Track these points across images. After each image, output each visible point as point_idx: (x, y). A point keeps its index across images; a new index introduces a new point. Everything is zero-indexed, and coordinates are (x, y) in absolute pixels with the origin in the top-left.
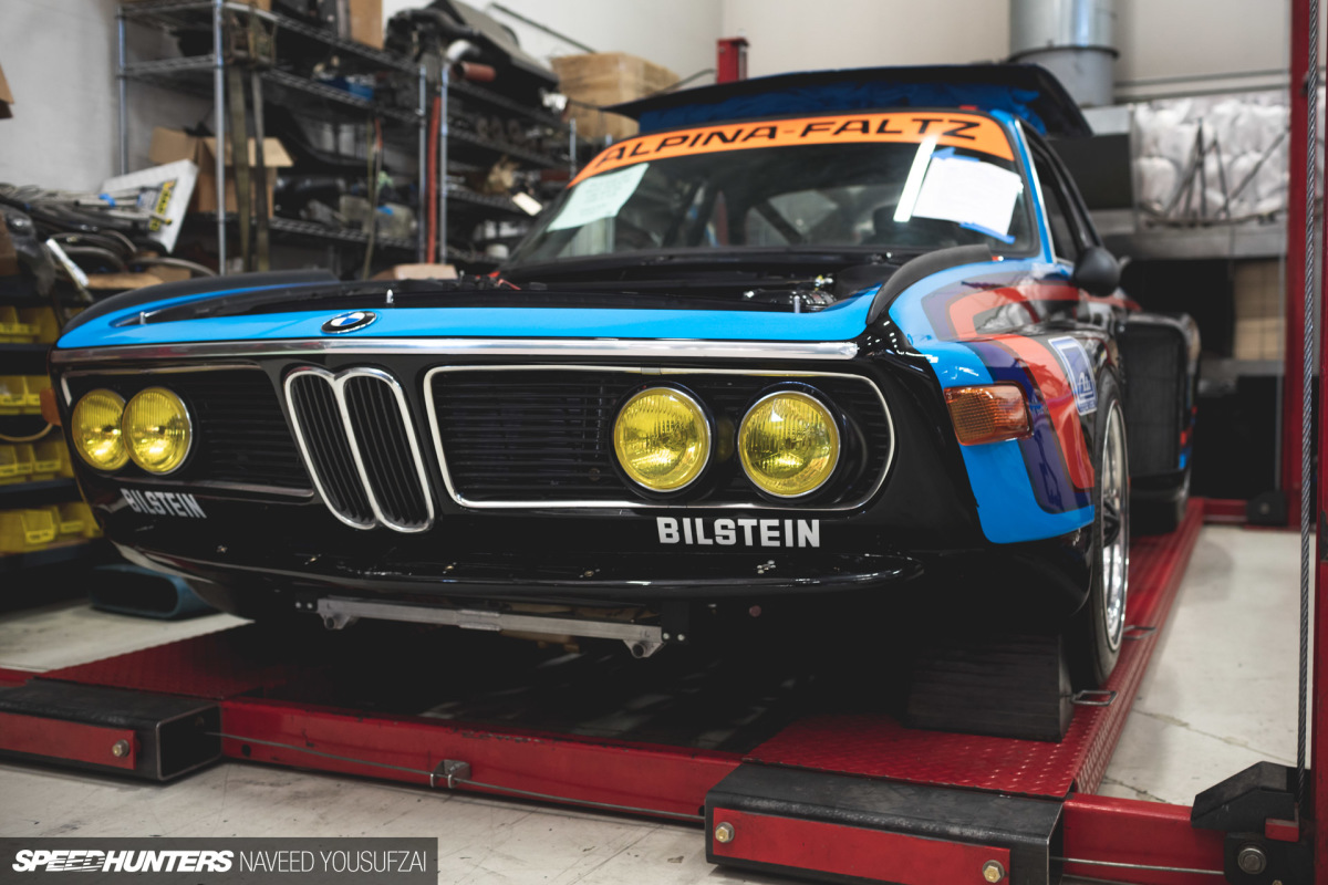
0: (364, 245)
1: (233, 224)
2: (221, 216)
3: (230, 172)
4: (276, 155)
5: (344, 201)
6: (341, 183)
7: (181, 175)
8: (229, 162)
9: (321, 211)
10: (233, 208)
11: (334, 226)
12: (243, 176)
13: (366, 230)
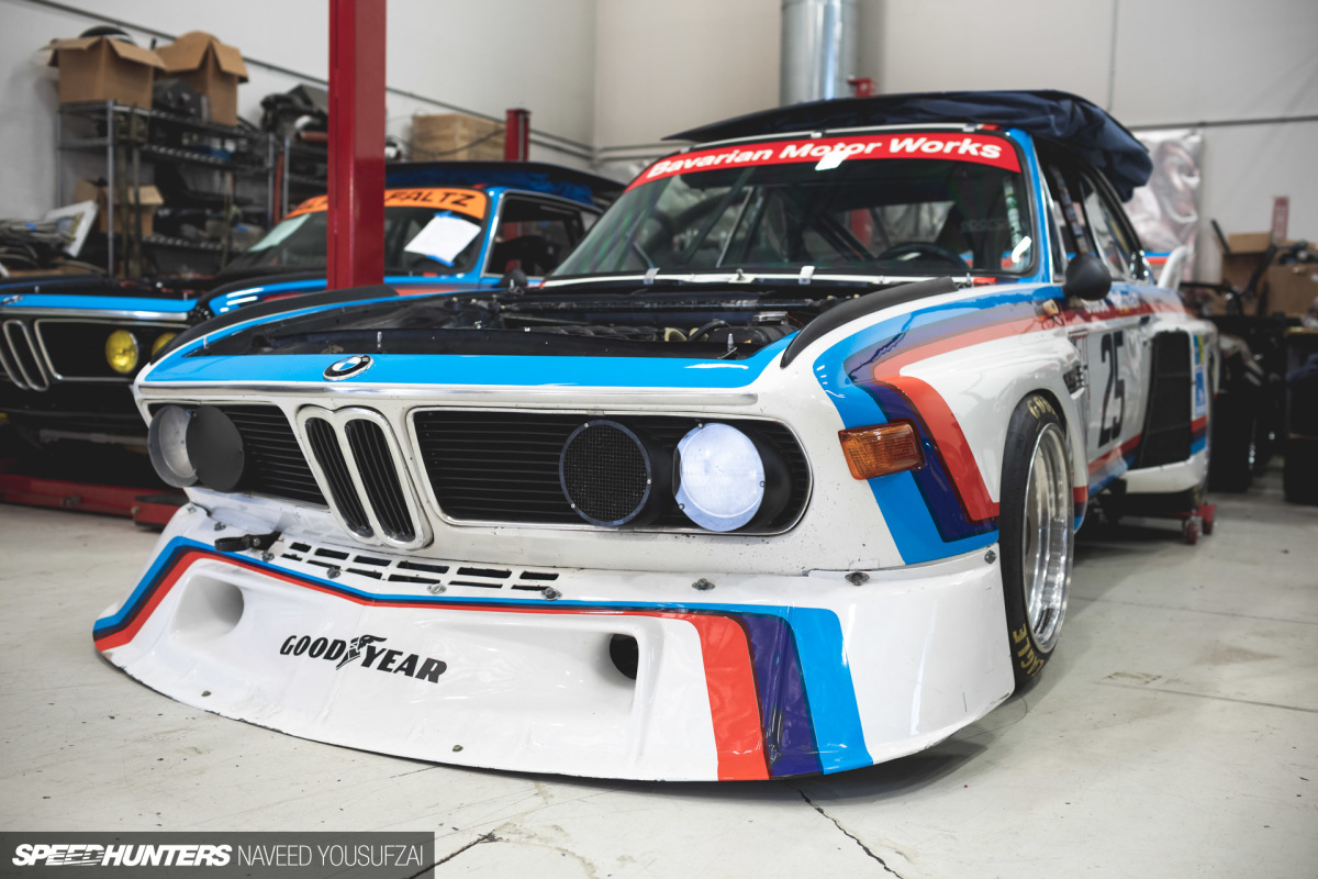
0: (220, 253)
1: (118, 239)
2: (111, 235)
3: (117, 208)
4: (151, 196)
5: (209, 224)
6: (208, 212)
7: (87, 211)
8: (117, 202)
9: (189, 230)
10: (119, 230)
11: (198, 239)
12: (124, 211)
13: (224, 241)
